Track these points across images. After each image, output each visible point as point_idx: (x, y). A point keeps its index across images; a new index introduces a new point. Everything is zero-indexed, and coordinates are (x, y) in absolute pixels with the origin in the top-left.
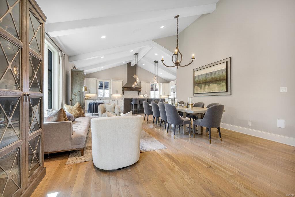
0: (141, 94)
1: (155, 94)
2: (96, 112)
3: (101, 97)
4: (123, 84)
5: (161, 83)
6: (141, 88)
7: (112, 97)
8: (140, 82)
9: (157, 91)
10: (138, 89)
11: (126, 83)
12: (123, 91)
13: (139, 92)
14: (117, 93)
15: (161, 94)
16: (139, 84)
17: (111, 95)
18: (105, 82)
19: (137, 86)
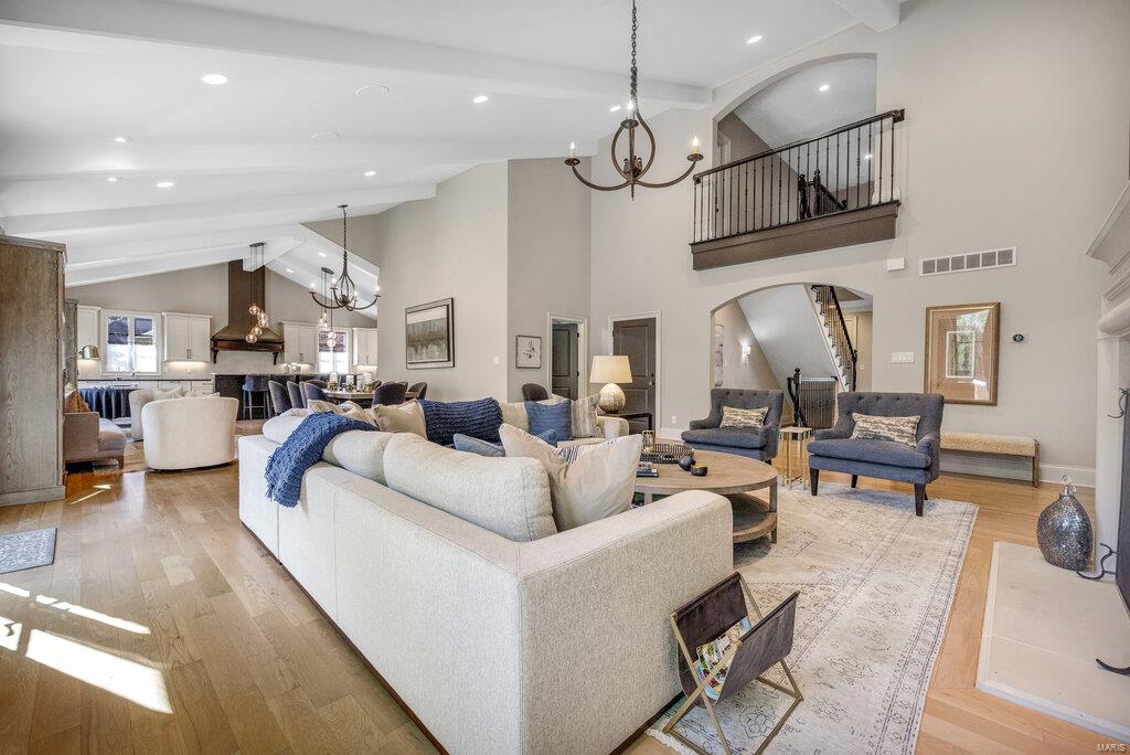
0: (283, 362)
1: (335, 362)
2: (118, 415)
3: (122, 369)
4: (212, 327)
5: (355, 329)
6: (282, 343)
7: (166, 370)
8: (281, 324)
9: (342, 351)
10: (272, 346)
11: (225, 323)
12: (215, 352)
13: (276, 355)
14: (189, 357)
15: (356, 362)
16: (275, 329)
17: (162, 363)
18: (136, 319)
19: (268, 337)
